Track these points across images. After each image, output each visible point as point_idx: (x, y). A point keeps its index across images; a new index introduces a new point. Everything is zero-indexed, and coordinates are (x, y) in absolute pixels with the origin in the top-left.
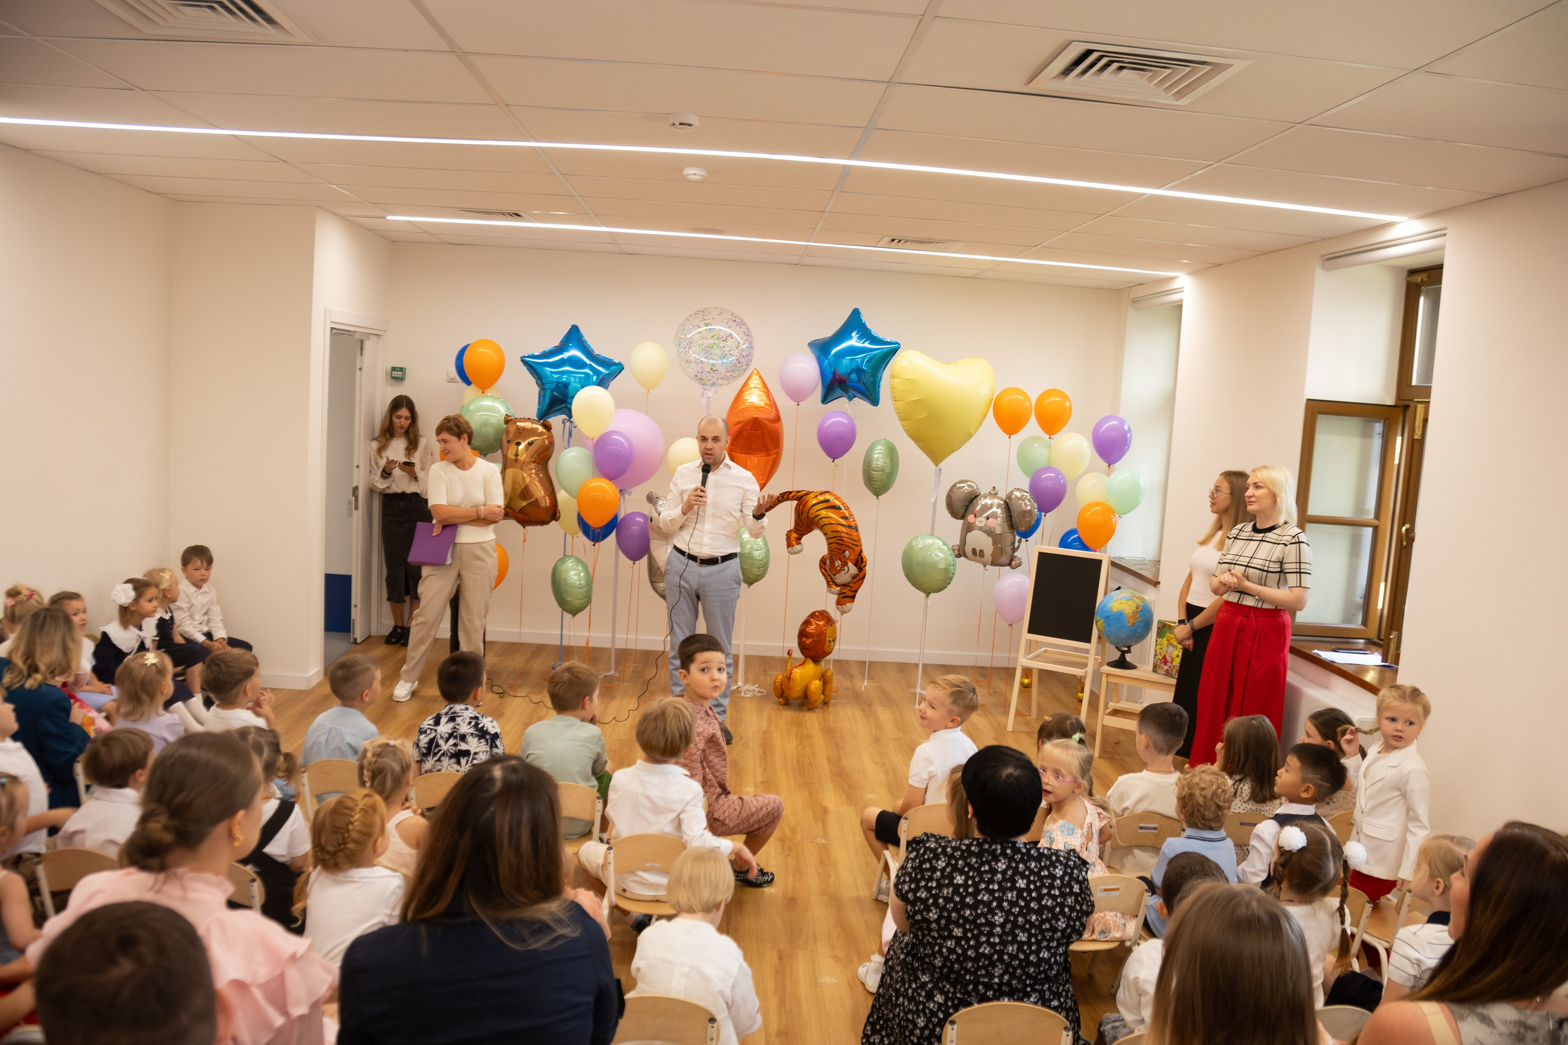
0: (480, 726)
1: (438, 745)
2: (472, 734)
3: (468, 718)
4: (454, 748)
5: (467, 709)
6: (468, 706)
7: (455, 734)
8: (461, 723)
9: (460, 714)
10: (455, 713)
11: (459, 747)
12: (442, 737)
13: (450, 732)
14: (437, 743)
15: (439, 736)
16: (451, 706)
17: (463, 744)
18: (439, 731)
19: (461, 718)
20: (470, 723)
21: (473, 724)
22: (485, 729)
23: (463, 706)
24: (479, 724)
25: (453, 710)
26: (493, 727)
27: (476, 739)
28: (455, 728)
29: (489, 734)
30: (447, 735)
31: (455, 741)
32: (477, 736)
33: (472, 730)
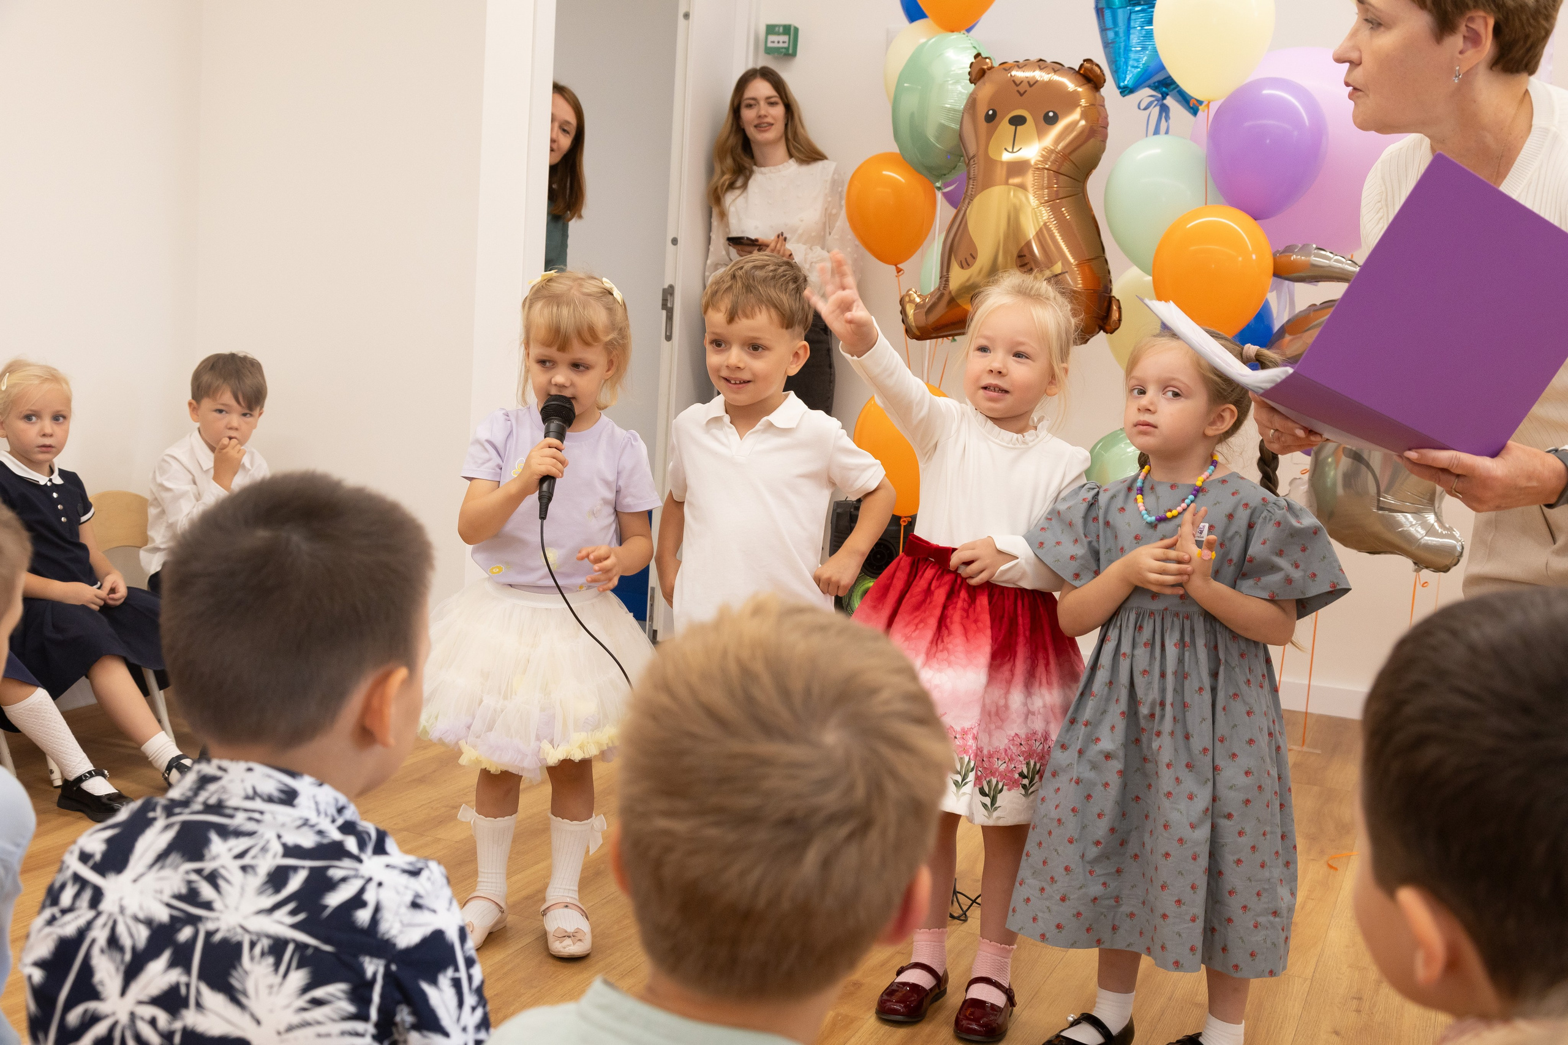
0: (334, 899)
1: (87, 989)
2: (277, 947)
3: (276, 848)
4: (162, 1017)
5: (289, 797)
6: (304, 785)
7: (185, 934)
8: (230, 869)
9: (239, 820)
10: (218, 808)
11: (190, 1018)
12: (113, 942)
13: (163, 915)
14: (87, 970)
15: (100, 934)
16: (208, 769)
17: (213, 999)
18: (108, 905)
19: (240, 844)
20: (277, 878)
21: (295, 883)
22: (363, 916)
23: (268, 780)
24: (332, 885)
25: (210, 794)
26: (415, 905)
27: (298, 977)
28: (191, 896)
29: (383, 948)
30: (143, 934)
31: (176, 976)
32: (305, 957)
33: (281, 925)
